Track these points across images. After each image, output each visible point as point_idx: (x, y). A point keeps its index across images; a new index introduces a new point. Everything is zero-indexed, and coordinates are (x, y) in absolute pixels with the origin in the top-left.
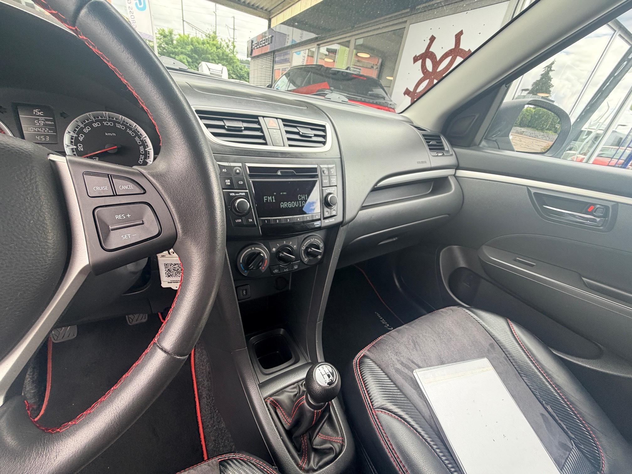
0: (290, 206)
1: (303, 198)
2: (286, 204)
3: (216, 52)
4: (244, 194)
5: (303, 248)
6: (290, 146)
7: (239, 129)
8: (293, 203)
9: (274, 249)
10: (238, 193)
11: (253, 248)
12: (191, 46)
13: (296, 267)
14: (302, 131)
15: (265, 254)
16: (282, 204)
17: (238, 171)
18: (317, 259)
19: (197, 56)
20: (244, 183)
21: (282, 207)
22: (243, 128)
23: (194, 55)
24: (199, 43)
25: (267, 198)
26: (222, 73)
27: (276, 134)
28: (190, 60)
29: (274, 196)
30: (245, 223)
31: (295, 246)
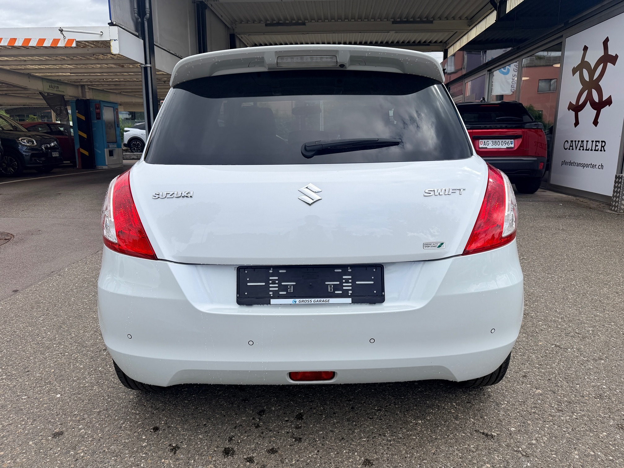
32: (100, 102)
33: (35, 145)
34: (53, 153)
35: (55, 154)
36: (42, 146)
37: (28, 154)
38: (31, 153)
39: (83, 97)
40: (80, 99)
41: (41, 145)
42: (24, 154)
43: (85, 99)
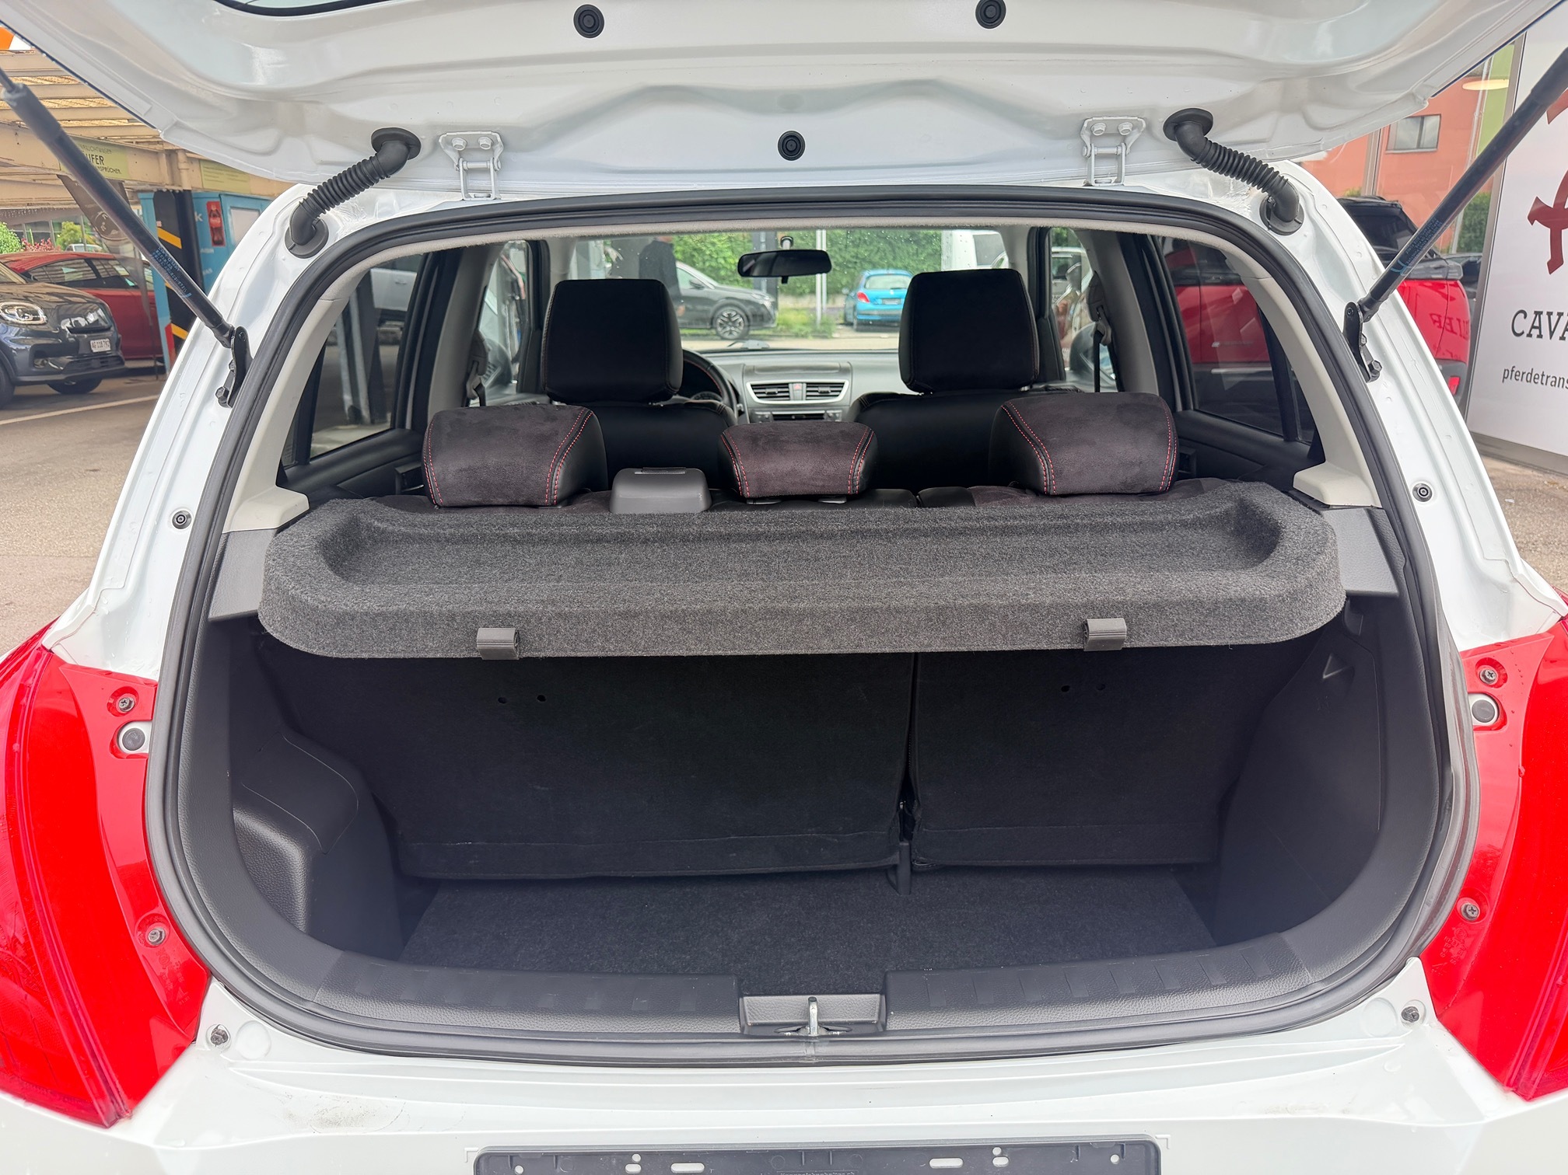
6: (807, 400)
7: (775, 393)
14: (821, 389)
17: (767, 417)
22: (777, 392)
27: (799, 393)
32: (220, 197)
33: (40, 322)
34: (92, 342)
35: (101, 345)
36: (63, 322)
37: (23, 348)
38: (33, 344)
39: (173, 185)
40: (165, 190)
41: (60, 319)
42: (14, 346)
43: (181, 189)
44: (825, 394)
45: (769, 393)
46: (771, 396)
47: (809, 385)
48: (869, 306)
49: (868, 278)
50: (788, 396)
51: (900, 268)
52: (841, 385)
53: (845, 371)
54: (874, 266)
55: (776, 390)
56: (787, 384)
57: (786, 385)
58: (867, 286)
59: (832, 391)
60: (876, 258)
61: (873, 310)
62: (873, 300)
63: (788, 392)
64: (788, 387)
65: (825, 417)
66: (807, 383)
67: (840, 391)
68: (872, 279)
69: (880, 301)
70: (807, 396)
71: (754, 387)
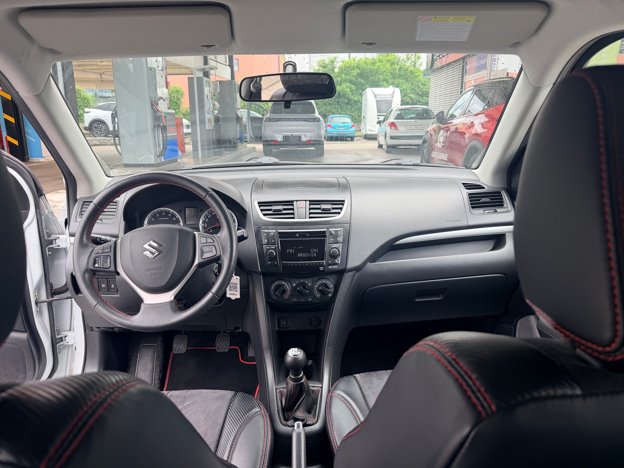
0: (304, 256)
1: (315, 251)
2: (302, 254)
3: (389, 70)
4: (274, 247)
5: (316, 286)
6: (310, 218)
7: (280, 210)
8: (307, 254)
9: (294, 285)
10: (271, 247)
11: (280, 282)
12: (358, 70)
13: (310, 300)
14: (323, 206)
15: (288, 287)
16: (299, 255)
17: (272, 235)
18: (328, 297)
19: (363, 81)
20: (275, 241)
21: (299, 256)
22: (282, 210)
23: (359, 79)
24: (367, 64)
25: (289, 250)
26: (393, 97)
27: (302, 211)
28: (353, 87)
29: (294, 249)
30: (273, 264)
31: (310, 284)
44: (326, 211)
45: (275, 211)
46: (277, 213)
47: (312, 202)
48: (332, 130)
49: (332, 118)
50: (293, 214)
51: (344, 115)
52: (342, 202)
53: (344, 187)
54: (333, 114)
55: (280, 207)
56: (292, 201)
57: (291, 203)
58: (331, 122)
59: (333, 209)
60: (334, 111)
61: (334, 132)
62: (334, 128)
63: (293, 209)
64: (293, 205)
65: (327, 234)
66: (310, 201)
67: (341, 209)
68: (333, 118)
69: (336, 128)
70: (310, 213)
71: (261, 204)
